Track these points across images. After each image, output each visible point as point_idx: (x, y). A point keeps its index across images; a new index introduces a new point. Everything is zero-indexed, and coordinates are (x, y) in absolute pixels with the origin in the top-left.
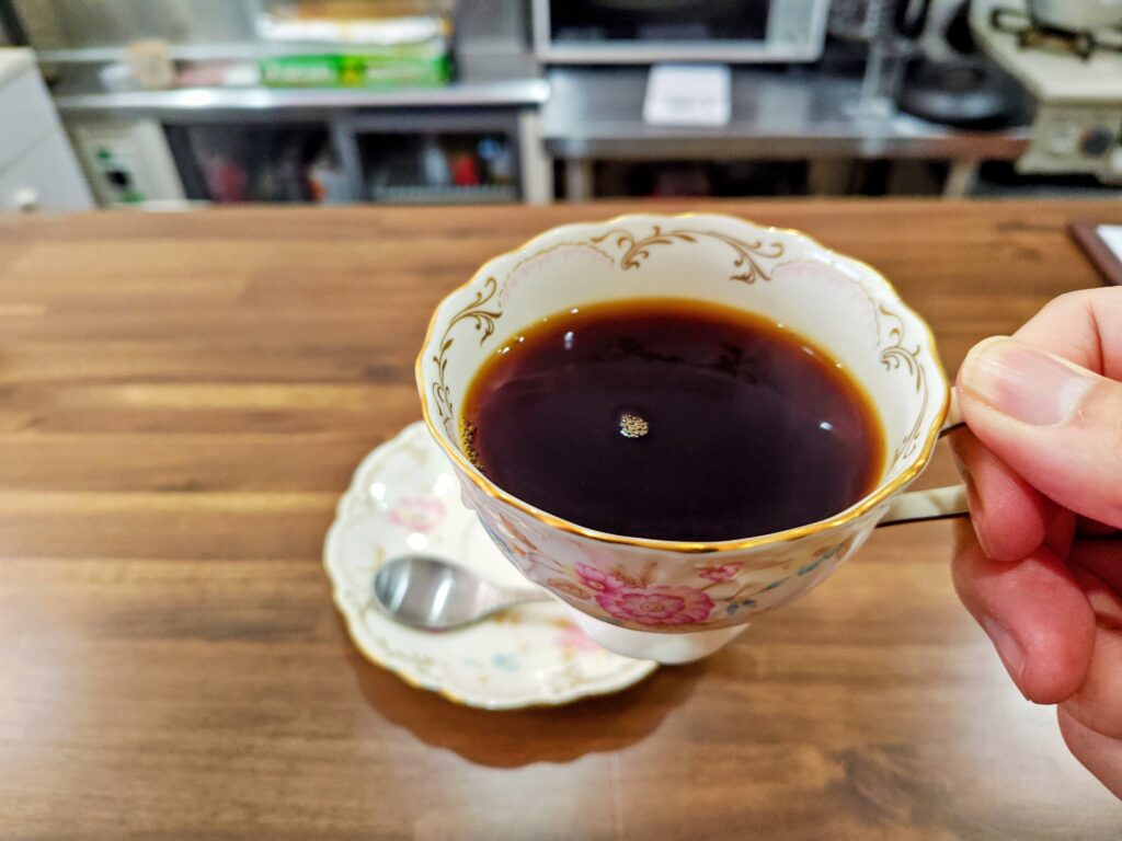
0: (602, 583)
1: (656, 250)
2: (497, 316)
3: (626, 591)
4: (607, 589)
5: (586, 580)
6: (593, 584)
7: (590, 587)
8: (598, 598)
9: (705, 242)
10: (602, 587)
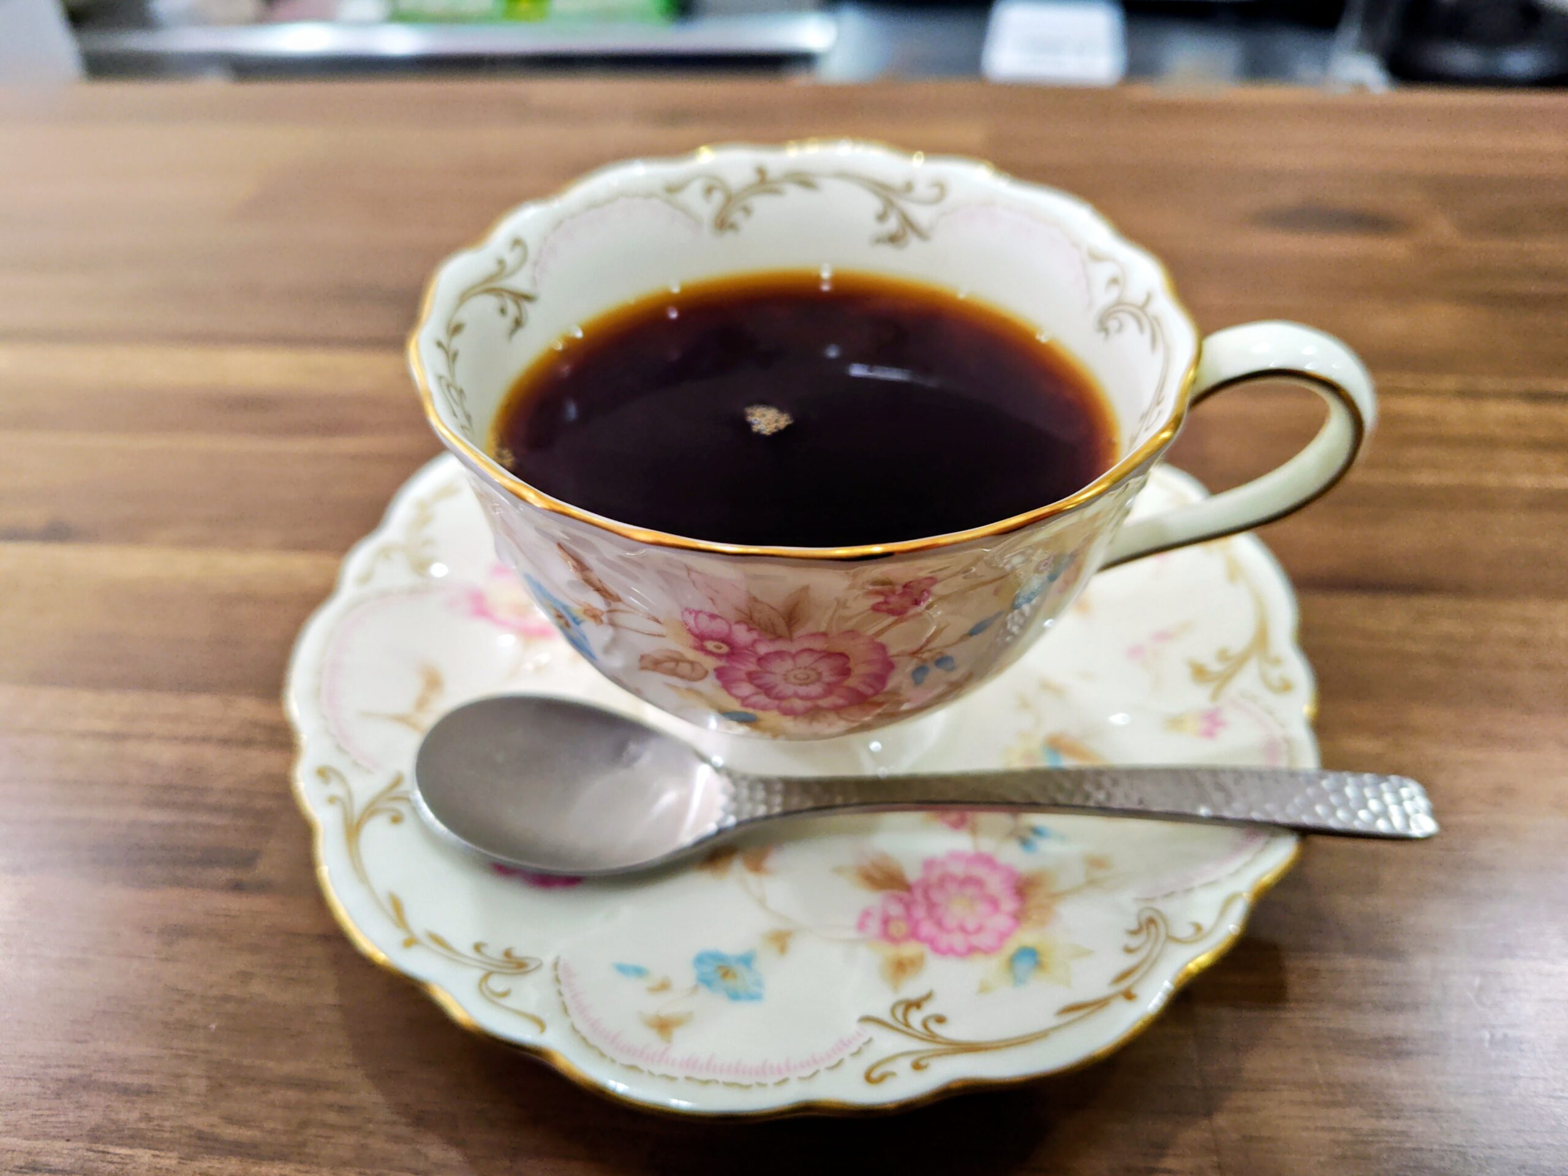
0: (723, 641)
1: (762, 204)
2: (528, 298)
3: (763, 649)
4: (734, 652)
5: (700, 639)
6: (710, 645)
7: (709, 653)
8: (720, 673)
9: (834, 189)
10: (725, 649)
